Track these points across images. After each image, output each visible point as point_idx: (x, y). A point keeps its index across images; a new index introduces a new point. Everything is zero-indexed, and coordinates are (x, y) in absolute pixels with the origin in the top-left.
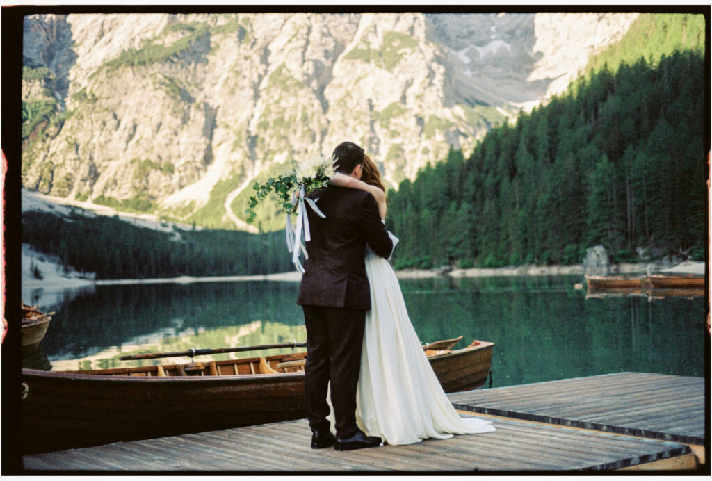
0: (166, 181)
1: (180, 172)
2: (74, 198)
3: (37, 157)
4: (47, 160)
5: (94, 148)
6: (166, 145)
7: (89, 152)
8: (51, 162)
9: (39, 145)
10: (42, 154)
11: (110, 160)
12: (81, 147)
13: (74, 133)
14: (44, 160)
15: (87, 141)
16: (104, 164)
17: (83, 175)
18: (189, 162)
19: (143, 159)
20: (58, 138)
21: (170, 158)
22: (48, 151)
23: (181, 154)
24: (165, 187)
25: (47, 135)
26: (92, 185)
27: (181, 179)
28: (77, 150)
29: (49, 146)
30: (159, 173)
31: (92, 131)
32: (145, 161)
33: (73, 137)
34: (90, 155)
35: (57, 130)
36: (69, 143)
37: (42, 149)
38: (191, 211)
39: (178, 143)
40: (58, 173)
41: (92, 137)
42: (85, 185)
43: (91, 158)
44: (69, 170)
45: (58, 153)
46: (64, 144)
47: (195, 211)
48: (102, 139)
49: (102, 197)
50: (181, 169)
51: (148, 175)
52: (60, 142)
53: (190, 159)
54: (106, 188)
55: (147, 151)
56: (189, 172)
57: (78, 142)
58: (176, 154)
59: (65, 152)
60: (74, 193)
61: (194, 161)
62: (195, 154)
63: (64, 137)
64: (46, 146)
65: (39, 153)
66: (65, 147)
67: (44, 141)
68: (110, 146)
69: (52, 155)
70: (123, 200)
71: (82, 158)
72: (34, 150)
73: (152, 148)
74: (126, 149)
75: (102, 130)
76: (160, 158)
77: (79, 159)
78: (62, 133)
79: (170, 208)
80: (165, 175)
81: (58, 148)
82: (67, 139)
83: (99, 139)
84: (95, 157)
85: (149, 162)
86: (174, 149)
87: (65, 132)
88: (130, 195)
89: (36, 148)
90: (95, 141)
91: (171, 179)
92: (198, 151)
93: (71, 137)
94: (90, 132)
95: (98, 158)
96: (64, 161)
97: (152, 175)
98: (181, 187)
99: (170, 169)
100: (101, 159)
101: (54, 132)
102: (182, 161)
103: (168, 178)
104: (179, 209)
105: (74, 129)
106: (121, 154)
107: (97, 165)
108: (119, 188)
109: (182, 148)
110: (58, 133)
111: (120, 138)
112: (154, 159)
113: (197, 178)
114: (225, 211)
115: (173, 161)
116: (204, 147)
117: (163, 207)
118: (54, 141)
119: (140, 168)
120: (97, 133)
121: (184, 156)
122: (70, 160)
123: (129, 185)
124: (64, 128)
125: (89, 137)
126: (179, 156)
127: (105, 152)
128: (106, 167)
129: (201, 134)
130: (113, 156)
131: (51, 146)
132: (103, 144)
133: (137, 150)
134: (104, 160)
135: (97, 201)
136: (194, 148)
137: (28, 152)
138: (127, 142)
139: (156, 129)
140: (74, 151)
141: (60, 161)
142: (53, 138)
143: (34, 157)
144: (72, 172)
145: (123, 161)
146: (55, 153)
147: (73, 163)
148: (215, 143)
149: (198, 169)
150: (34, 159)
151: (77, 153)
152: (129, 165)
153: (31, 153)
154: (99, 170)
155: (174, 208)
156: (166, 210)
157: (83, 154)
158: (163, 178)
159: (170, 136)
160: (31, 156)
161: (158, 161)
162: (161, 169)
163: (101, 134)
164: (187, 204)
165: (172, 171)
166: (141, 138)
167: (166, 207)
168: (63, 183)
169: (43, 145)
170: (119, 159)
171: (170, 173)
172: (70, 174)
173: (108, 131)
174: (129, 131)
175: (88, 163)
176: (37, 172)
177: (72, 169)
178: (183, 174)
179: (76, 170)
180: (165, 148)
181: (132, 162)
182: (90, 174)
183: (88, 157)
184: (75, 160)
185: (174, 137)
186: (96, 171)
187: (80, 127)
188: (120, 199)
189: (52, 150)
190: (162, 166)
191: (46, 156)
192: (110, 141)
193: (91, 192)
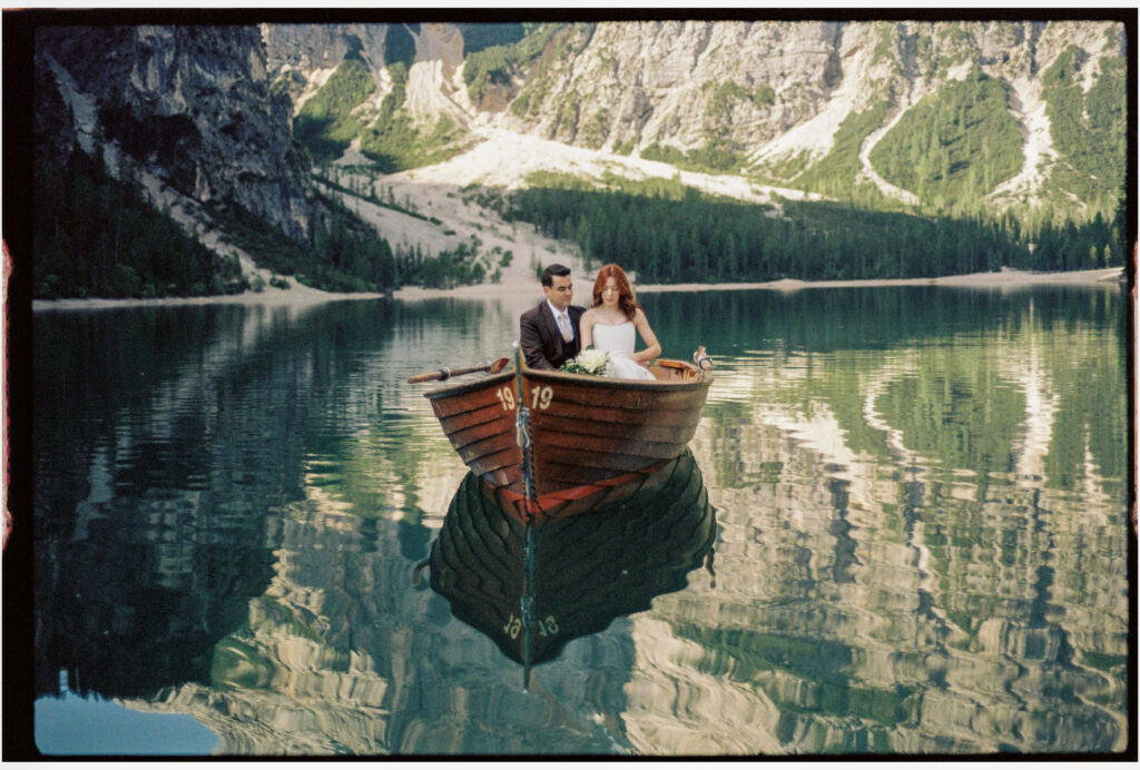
0: (761, 118)
1: (783, 101)
2: (610, 150)
3: (553, 84)
4: (569, 89)
5: (643, 67)
6: (761, 57)
7: (634, 73)
8: (575, 91)
9: (557, 65)
10: (562, 79)
11: (669, 85)
12: (622, 65)
13: (612, 43)
14: (564, 89)
15: (631, 55)
16: (660, 92)
17: (624, 111)
18: (798, 85)
19: (722, 81)
20: (587, 53)
21: (768, 78)
22: (571, 75)
23: (787, 72)
24: (759, 127)
25: (570, 48)
26: (639, 128)
27: (785, 114)
28: (616, 70)
29: (572, 64)
30: (748, 104)
31: (639, 38)
32: (726, 83)
33: (610, 47)
34: (637, 77)
35: (585, 38)
36: (603, 59)
37: (561, 71)
38: (802, 167)
39: (782, 53)
40: (586, 110)
41: (640, 47)
42: (628, 128)
43: (639, 84)
44: (604, 105)
45: (586, 77)
46: (596, 61)
47: (808, 167)
48: (656, 51)
49: (656, 146)
50: (786, 96)
51: (731, 107)
52: (590, 58)
53: (801, 78)
54: (661, 133)
55: (729, 69)
56: (798, 102)
57: (617, 58)
58: (778, 72)
59: (596, 75)
60: (611, 142)
61: (809, 84)
62: (809, 71)
63: (596, 51)
64: (567, 66)
65: (558, 79)
66: (597, 65)
67: (564, 58)
68: (668, 61)
69: (577, 80)
70: (689, 152)
71: (624, 83)
72: (550, 74)
73: (738, 62)
74: (695, 65)
75: (656, 35)
76: (751, 79)
77: (619, 85)
78: (592, 43)
79: (767, 163)
80: (759, 108)
81: (586, 68)
82: (600, 54)
83: (650, 53)
84: (645, 80)
85: (732, 86)
86: (774, 63)
87: (597, 42)
88: (700, 144)
89: (552, 70)
90: (644, 54)
91: (769, 115)
92: (814, 66)
93: (606, 49)
94: (636, 40)
95: (650, 82)
96: (596, 89)
97: (737, 108)
98: (787, 127)
99: (768, 98)
100: (655, 83)
101: (579, 42)
102: (788, 83)
103: (764, 113)
104: (781, 164)
105: (611, 36)
106: (687, 74)
107: (648, 94)
108: (683, 132)
109: (787, 61)
110: (586, 45)
111: (685, 48)
112: (740, 80)
113: (812, 110)
114: (861, 166)
115: (772, 84)
116: (825, 57)
117: (755, 161)
118: (580, 57)
119: (717, 97)
120: (648, 41)
121: (790, 73)
122: (606, 87)
123: (699, 126)
124: (596, 35)
125: (635, 48)
126: (783, 75)
127: (660, 72)
128: (662, 97)
129: (819, 35)
130: (673, 80)
131: (576, 65)
132: (657, 58)
133: (713, 66)
134: (658, 86)
135: (647, 155)
136: (807, 61)
137: (540, 76)
138: (697, 53)
139: (743, 31)
140: (611, 73)
141: (589, 90)
142: (579, 52)
143: (549, 84)
144: (608, 107)
145: (690, 86)
146: (581, 76)
147: (609, 92)
148: (843, 51)
149: (815, 96)
150: (549, 88)
151: (616, 76)
152: (700, 92)
153: (544, 79)
154: (652, 102)
155: (774, 162)
156: (759, 167)
157: (624, 77)
158: (755, 113)
159: (767, 42)
160: (545, 83)
161: (747, 84)
162: (752, 98)
163: (653, 44)
164: (795, 155)
165: (771, 102)
166: (719, 46)
167: (760, 162)
168: (594, 125)
169: (563, 65)
170: (682, 83)
171: (768, 105)
172: (605, 110)
173: (665, 37)
174: (700, 34)
175: (633, 92)
176: (554, 109)
177: (608, 102)
178: (788, 105)
179: (614, 104)
180: (758, 61)
181: (704, 87)
182: (635, 111)
183: (633, 82)
184: (611, 86)
185: (773, 43)
186: (646, 104)
187: (620, 32)
188: (684, 149)
189: (576, 72)
190: (754, 93)
191: (568, 82)
192: (669, 53)
193: (639, 139)
